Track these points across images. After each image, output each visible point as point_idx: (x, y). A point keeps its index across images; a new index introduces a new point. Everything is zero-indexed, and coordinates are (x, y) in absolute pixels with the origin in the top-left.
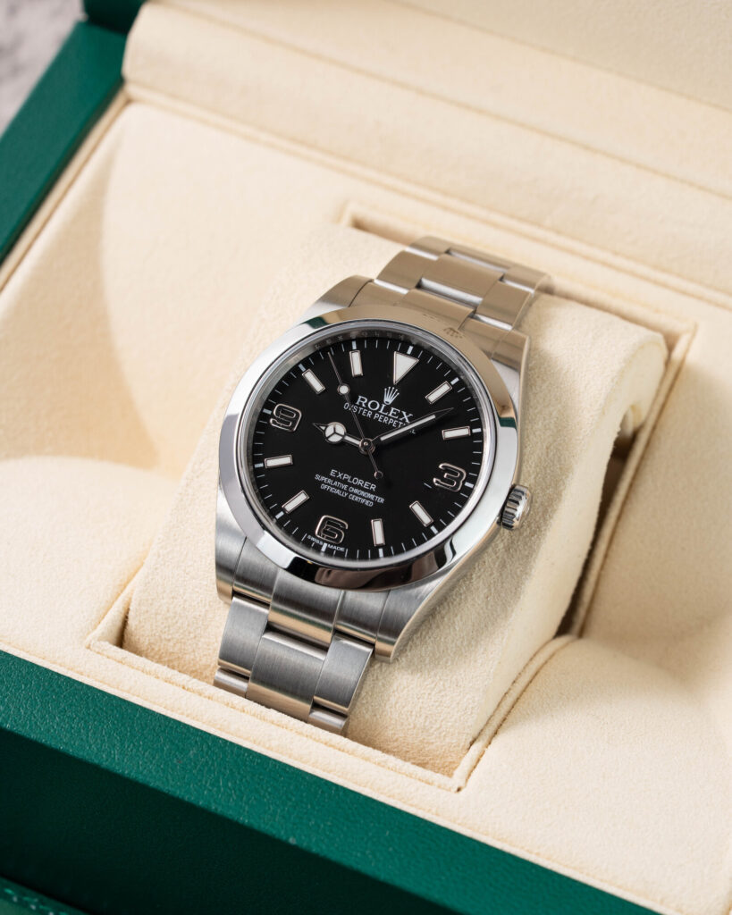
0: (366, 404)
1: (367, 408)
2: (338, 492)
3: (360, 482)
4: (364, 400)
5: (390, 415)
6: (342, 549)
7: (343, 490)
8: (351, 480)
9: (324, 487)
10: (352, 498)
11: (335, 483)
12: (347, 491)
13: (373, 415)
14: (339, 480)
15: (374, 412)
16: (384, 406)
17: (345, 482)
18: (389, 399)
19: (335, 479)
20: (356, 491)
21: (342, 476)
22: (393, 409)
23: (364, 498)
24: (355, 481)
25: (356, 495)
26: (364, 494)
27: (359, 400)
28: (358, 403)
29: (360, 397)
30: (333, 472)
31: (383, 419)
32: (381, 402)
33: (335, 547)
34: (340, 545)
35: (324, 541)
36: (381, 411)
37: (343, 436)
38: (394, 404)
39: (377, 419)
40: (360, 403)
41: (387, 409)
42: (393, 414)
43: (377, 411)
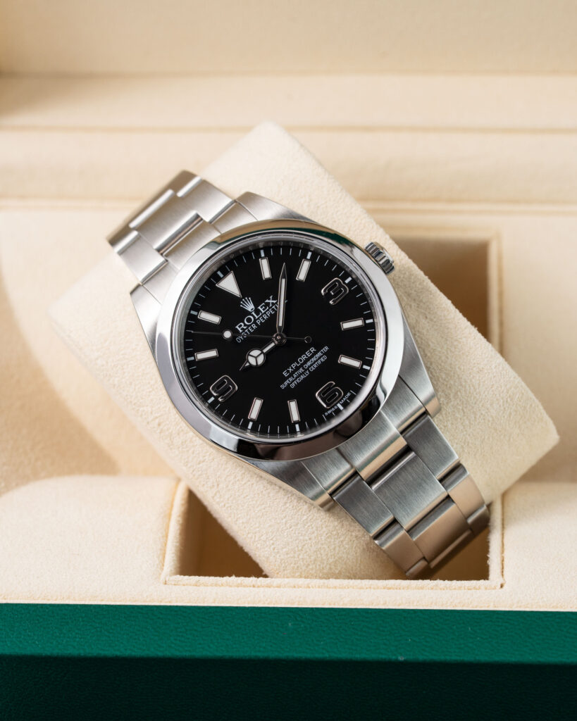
0: (245, 325)
1: (248, 326)
2: (302, 377)
3: (303, 358)
4: (241, 325)
5: (263, 312)
6: (349, 394)
7: (303, 373)
8: (298, 363)
9: (293, 385)
10: (312, 369)
11: (295, 376)
12: (306, 370)
13: (257, 324)
14: (293, 372)
15: (255, 322)
16: (253, 313)
17: (297, 368)
18: (250, 307)
19: (291, 375)
20: (309, 363)
21: (292, 368)
22: (259, 308)
23: (317, 360)
24: (301, 361)
25: (312, 365)
26: (314, 359)
27: (239, 329)
28: (241, 331)
29: (237, 327)
30: (285, 374)
31: (264, 319)
32: (250, 313)
33: (344, 399)
34: (345, 394)
35: (336, 405)
36: (257, 317)
37: (262, 353)
38: (256, 305)
39: (261, 322)
40: (242, 329)
41: (257, 312)
42: (264, 310)
43: (255, 320)
